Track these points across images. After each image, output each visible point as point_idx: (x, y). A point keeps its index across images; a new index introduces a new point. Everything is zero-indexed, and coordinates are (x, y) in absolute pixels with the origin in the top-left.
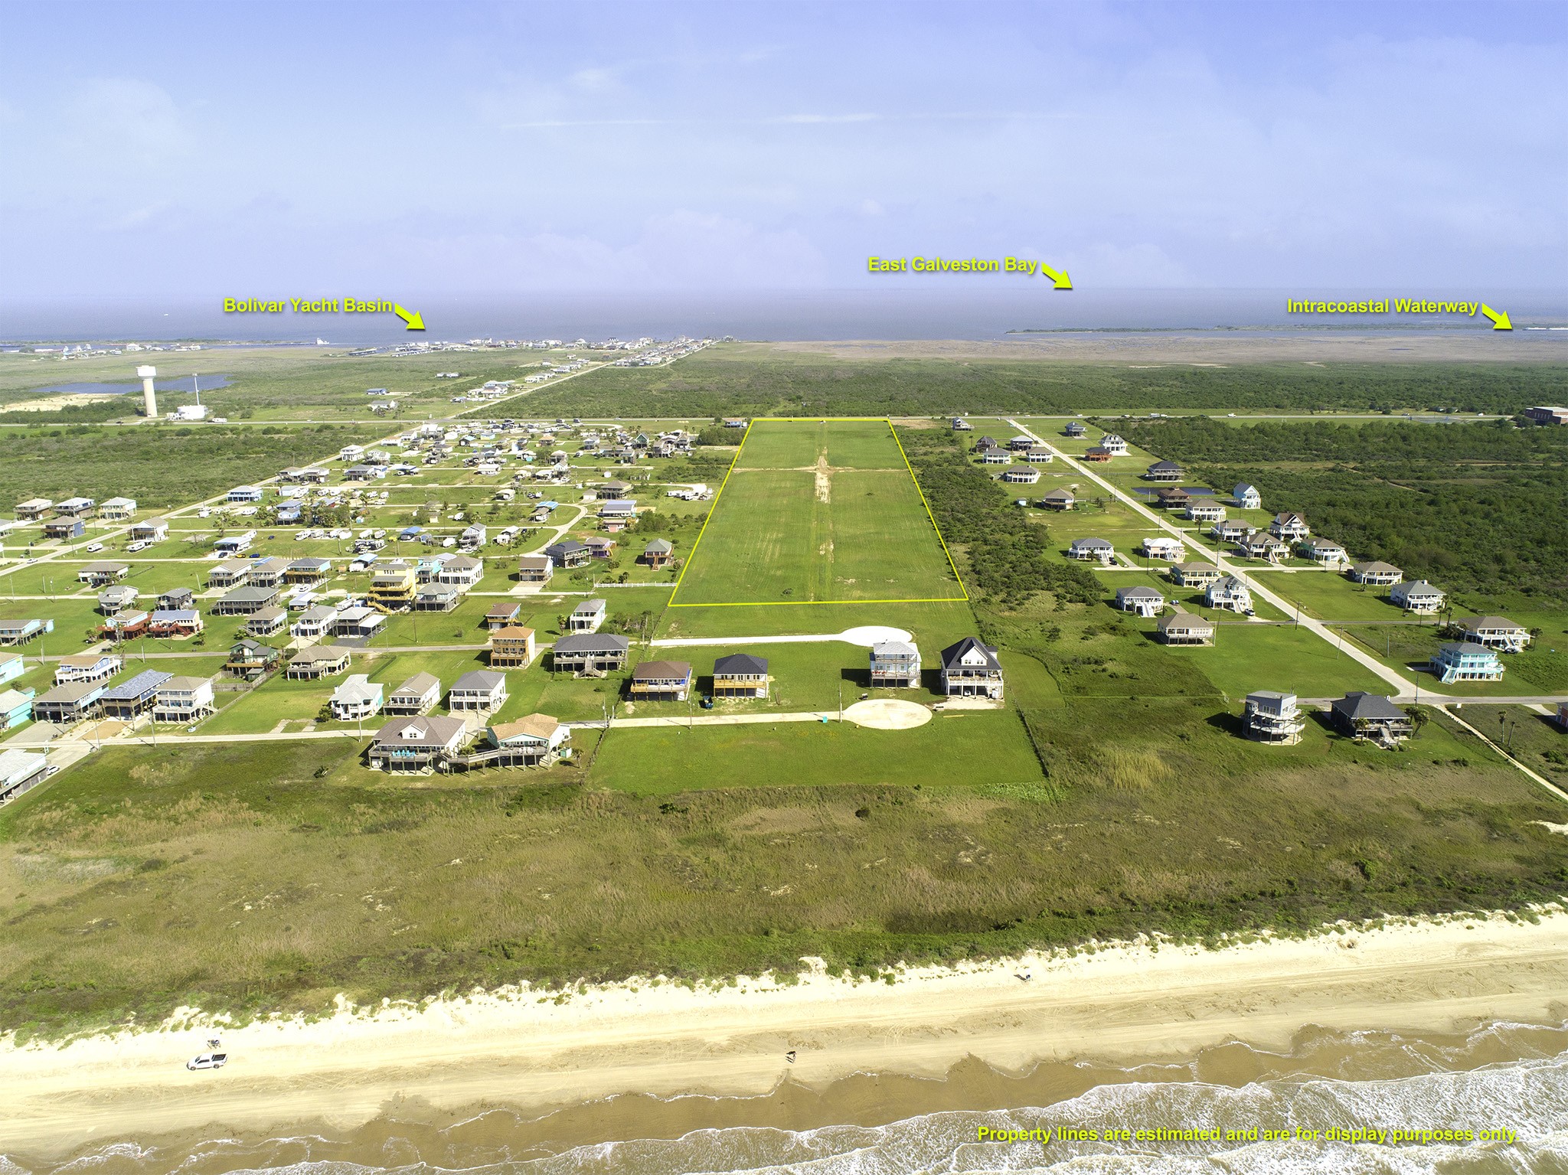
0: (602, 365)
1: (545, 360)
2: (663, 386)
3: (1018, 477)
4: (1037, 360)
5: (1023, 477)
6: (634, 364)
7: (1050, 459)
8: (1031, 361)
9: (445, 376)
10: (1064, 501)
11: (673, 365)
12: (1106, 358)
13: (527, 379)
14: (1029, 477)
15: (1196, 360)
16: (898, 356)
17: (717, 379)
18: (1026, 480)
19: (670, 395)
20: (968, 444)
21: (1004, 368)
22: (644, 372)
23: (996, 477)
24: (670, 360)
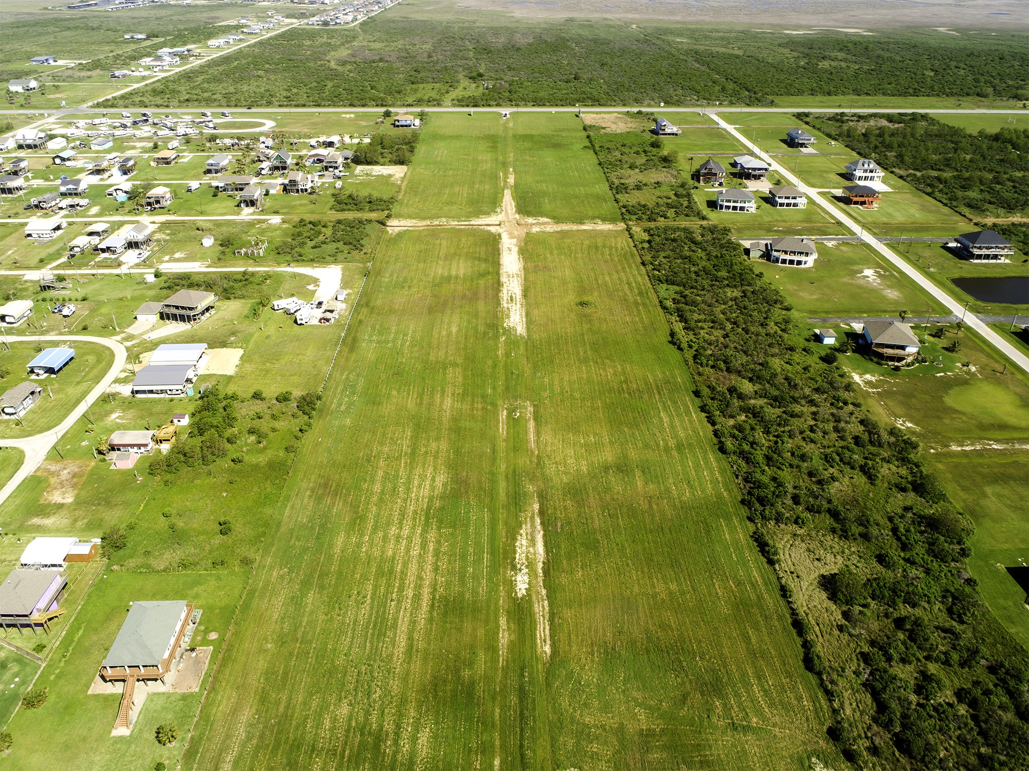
0: (295, 23)
1: (243, 18)
2: (344, 53)
3: (788, 257)
4: (697, 23)
5: (796, 258)
6: (326, 23)
7: (802, 202)
8: (691, 23)
9: (132, 38)
10: (903, 348)
11: (363, 24)
12: (758, 20)
13: (211, 42)
14: (803, 258)
15: (838, 24)
16: (571, 16)
17: (400, 44)
18: (799, 263)
19: (348, 67)
20: (686, 169)
21: (672, 32)
22: (331, 34)
23: (755, 254)
24: (361, 18)
